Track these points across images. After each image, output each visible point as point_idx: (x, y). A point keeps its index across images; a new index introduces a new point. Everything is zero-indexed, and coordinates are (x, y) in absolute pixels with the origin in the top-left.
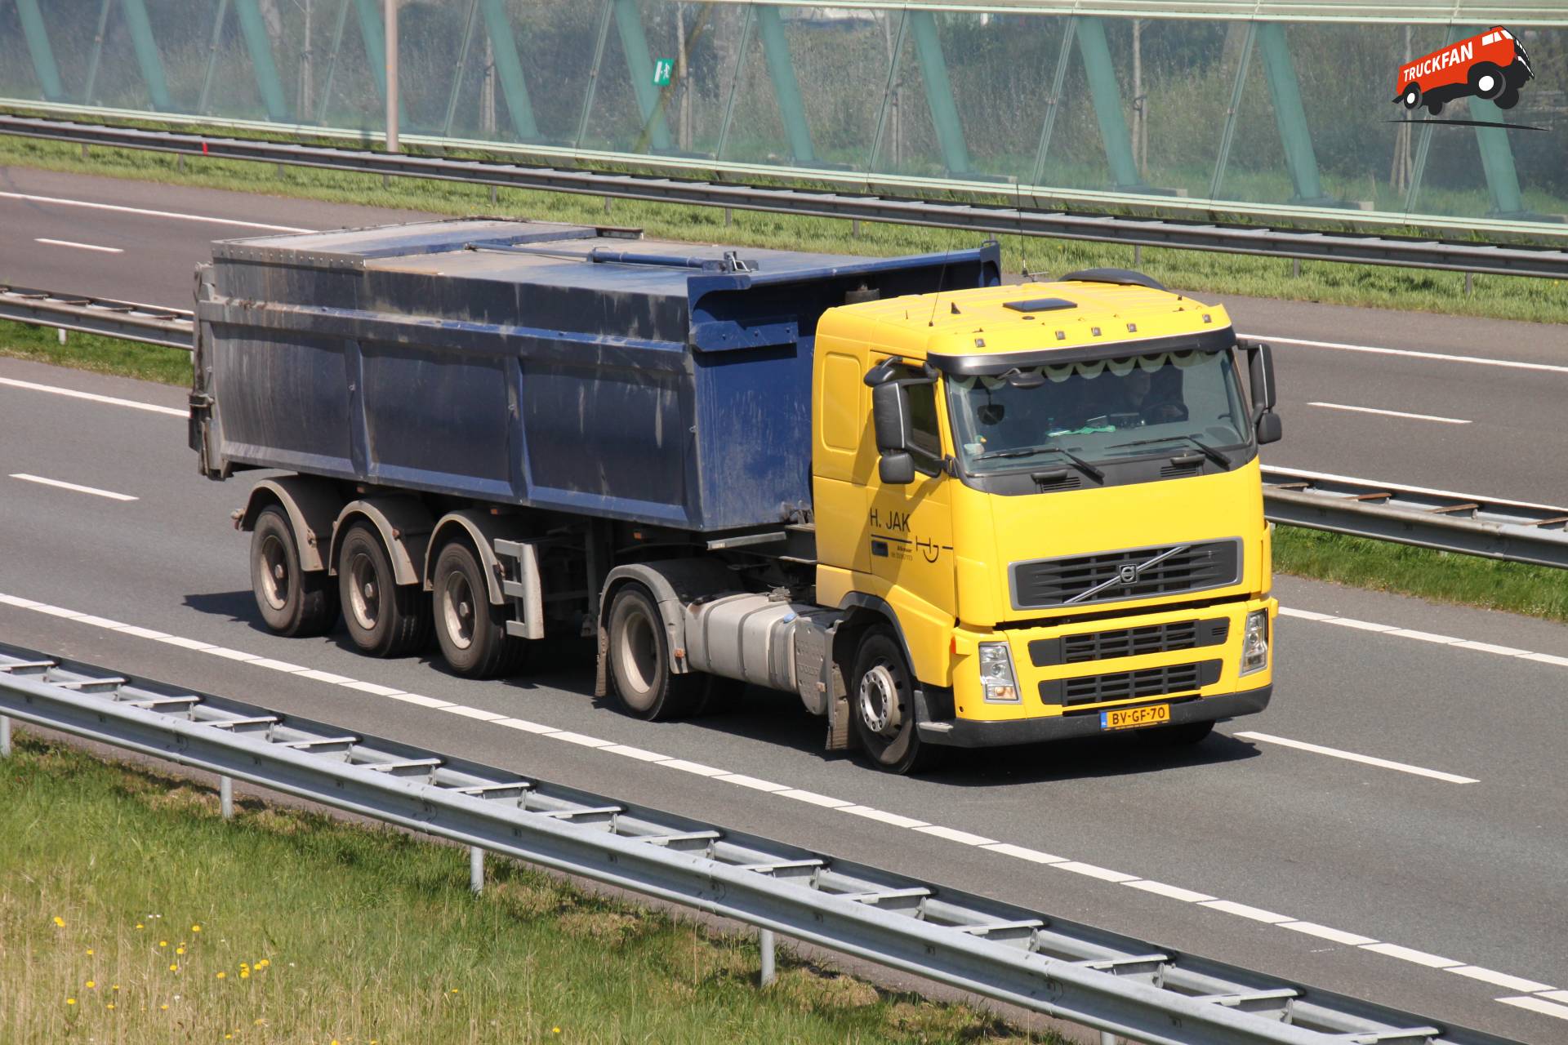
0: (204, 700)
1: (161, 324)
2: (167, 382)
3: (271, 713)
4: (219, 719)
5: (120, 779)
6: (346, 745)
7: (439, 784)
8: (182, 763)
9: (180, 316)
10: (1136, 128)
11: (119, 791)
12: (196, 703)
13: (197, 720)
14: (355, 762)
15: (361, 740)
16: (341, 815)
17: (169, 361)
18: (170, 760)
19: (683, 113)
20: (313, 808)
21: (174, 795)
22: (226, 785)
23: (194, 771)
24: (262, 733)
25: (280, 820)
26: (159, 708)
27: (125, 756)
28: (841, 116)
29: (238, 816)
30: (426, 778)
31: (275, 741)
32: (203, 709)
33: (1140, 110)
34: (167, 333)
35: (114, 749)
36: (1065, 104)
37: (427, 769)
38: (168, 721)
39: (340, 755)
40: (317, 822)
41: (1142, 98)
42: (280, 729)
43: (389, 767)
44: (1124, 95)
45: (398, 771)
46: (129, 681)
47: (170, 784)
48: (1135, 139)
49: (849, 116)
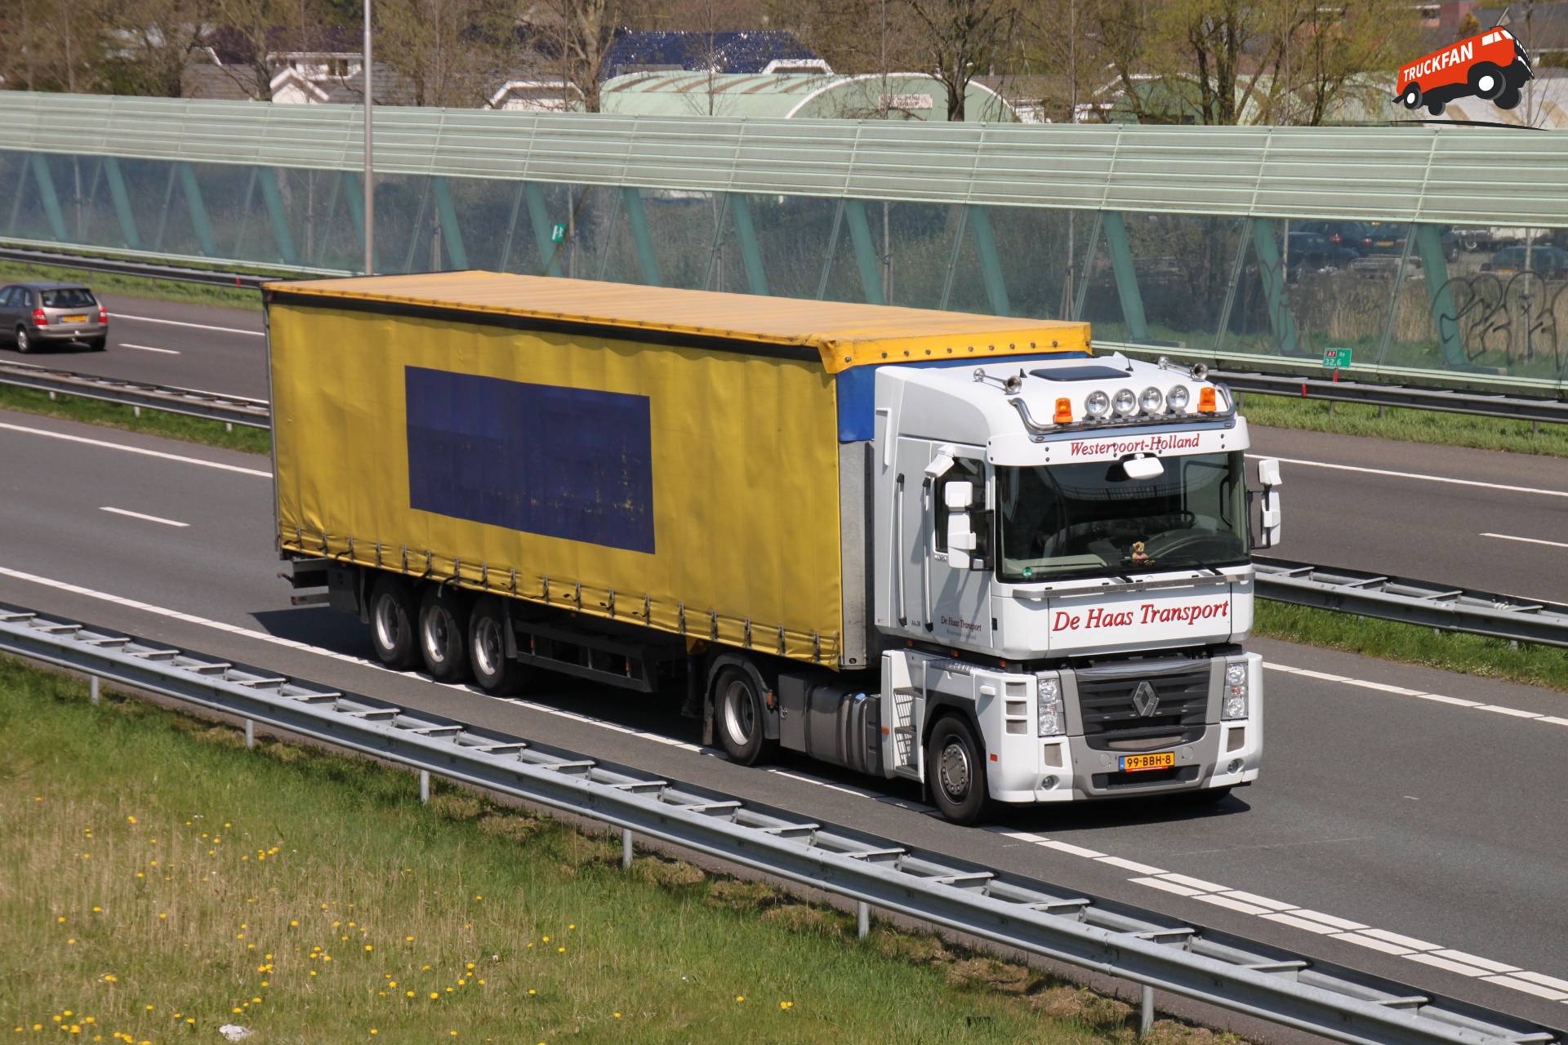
0: (234, 666)
1: (206, 404)
2: (210, 444)
3: (282, 676)
4: (245, 679)
5: (175, 719)
6: (333, 699)
7: (399, 727)
8: (219, 710)
9: (220, 398)
10: (886, 276)
11: (175, 729)
12: (229, 668)
13: (230, 680)
14: (340, 710)
15: (344, 695)
16: (330, 747)
17: (212, 429)
18: (210, 707)
19: (572, 260)
20: (310, 742)
21: (213, 732)
22: (250, 726)
23: (226, 715)
24: (275, 689)
25: (288, 750)
26: (203, 671)
27: (179, 705)
28: (682, 265)
29: (258, 747)
30: (389, 722)
31: (284, 695)
32: (234, 672)
33: (889, 264)
34: (211, 410)
35: (171, 699)
36: (837, 258)
37: (390, 716)
38: (209, 681)
39: (330, 705)
40: (313, 752)
41: (890, 256)
42: (288, 687)
43: (364, 714)
44: (877, 254)
45: (370, 717)
46: (183, 652)
47: (210, 725)
48: (885, 283)
49: (687, 265)
